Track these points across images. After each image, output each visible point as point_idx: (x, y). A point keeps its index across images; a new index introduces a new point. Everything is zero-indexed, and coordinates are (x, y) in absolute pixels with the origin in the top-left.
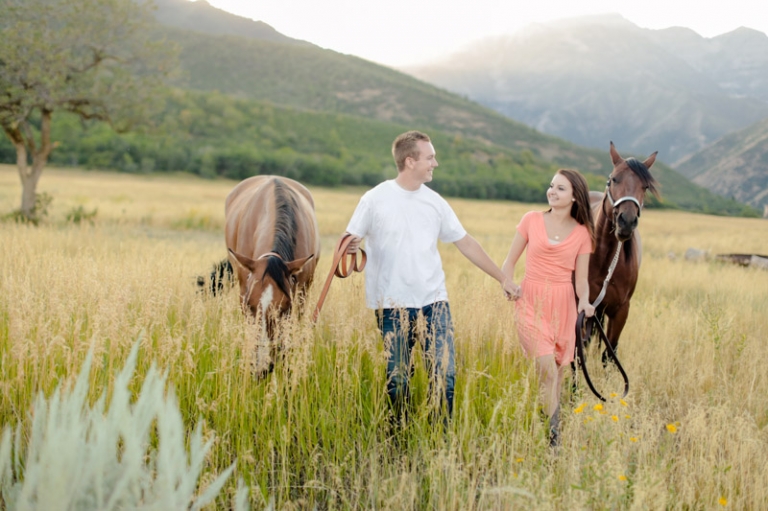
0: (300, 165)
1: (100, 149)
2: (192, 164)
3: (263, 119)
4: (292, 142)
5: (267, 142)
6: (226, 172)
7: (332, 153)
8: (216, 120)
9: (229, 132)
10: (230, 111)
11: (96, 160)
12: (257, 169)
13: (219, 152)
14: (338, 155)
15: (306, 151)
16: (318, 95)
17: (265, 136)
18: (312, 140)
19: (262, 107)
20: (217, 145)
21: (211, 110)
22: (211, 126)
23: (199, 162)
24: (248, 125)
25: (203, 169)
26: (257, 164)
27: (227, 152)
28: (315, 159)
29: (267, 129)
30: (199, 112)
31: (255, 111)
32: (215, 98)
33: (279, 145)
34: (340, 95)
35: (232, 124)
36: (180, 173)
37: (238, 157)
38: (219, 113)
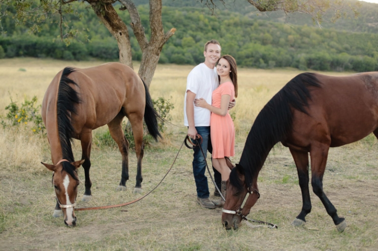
0: (352, 62)
1: (248, 57)
2: (294, 63)
3: (331, 38)
4: (347, 50)
5: (333, 50)
6: (312, 66)
7: (368, 55)
8: (306, 40)
9: (313, 46)
10: (314, 35)
11: (246, 62)
12: (328, 65)
13: (308, 56)
14: (372, 56)
15: (355, 54)
16: (358, 25)
17: (332, 47)
18: (358, 48)
19: (330, 32)
20: (307, 53)
21: (303, 35)
22: (303, 43)
23: (298, 62)
24: (323, 42)
25: (300, 65)
26: (329, 62)
27: (313, 56)
28: (360, 58)
29: (333, 43)
30: (298, 36)
31: (327, 34)
32: (305, 28)
33: (340, 52)
34: (370, 25)
35: (314, 41)
36: (288, 68)
37: (319, 59)
38: (308, 36)
